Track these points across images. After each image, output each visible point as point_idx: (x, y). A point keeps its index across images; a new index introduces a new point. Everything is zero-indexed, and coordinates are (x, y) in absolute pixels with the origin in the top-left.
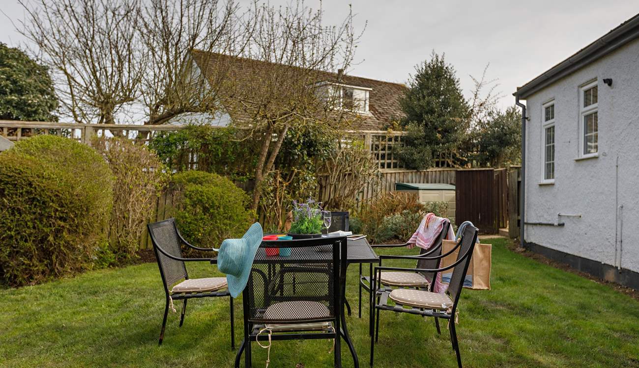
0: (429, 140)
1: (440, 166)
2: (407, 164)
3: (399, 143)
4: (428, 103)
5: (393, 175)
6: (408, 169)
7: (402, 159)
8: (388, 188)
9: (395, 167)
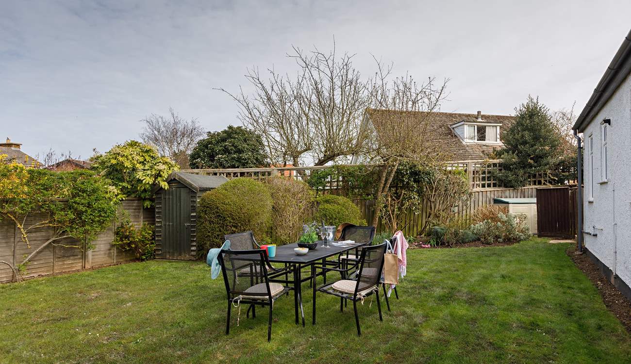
0: (523, 165)
1: (537, 184)
2: (505, 183)
3: (497, 168)
4: (523, 136)
5: (493, 192)
6: (506, 188)
7: (500, 180)
8: (488, 202)
9: (495, 185)
